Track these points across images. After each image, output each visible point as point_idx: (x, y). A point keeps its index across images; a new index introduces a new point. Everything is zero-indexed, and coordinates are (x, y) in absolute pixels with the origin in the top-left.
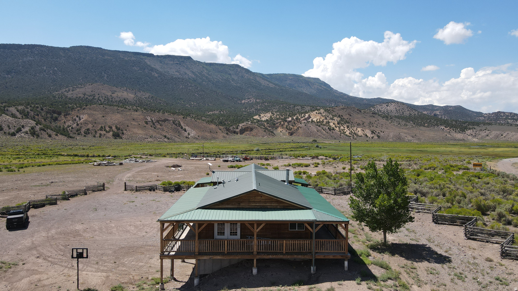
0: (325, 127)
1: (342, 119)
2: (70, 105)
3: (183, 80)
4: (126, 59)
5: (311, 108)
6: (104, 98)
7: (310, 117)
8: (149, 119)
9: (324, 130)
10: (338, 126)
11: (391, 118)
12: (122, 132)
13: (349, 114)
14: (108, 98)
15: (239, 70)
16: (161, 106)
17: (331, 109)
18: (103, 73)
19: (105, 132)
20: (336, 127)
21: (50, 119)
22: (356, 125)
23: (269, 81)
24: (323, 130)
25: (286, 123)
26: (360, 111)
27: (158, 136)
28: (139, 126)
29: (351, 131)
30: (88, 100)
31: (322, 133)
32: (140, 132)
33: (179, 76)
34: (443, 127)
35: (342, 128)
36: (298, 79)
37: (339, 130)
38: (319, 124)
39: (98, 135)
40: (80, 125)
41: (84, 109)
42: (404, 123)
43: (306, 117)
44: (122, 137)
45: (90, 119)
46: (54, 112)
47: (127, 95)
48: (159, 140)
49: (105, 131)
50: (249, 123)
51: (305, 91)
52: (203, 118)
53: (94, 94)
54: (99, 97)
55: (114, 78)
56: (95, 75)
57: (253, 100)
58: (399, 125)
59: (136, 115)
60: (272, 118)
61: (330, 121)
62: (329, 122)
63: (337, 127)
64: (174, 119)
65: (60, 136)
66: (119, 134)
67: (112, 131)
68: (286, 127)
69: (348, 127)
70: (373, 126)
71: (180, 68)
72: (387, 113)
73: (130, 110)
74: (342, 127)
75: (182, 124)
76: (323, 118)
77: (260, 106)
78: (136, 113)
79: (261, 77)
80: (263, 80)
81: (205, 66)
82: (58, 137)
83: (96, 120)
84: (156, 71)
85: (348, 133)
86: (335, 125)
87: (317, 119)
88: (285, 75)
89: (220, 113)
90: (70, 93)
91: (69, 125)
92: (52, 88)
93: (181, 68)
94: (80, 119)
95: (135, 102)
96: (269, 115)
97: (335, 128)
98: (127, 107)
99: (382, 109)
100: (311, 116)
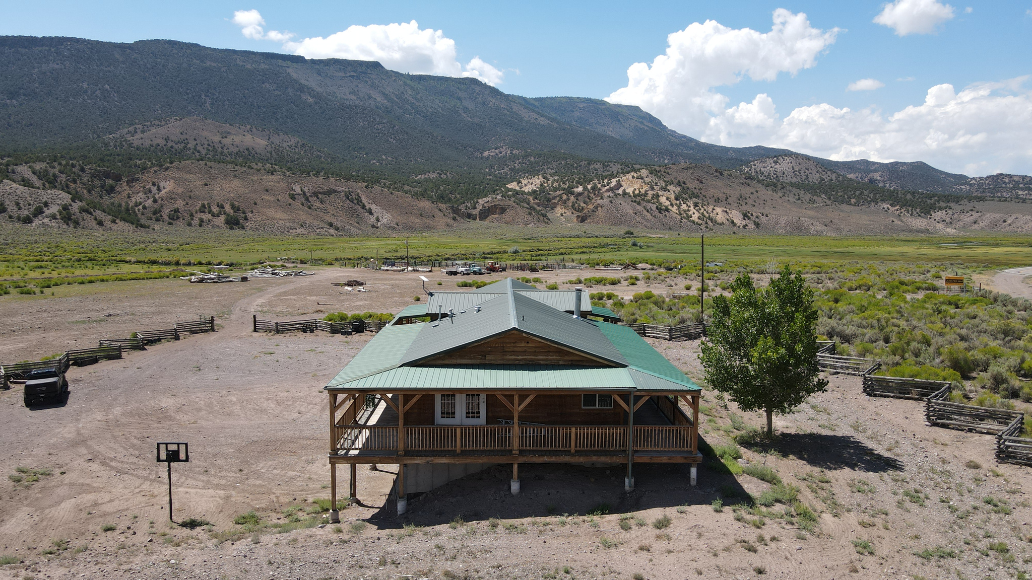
0: (649, 205)
1: (685, 190)
2: (139, 162)
3: (365, 110)
4: (249, 66)
5: (623, 167)
6: (206, 146)
7: (621, 186)
8: (298, 191)
9: (648, 211)
10: (676, 204)
11: (783, 188)
12: (244, 215)
13: (698, 180)
14: (214, 146)
15: (477, 89)
16: (321, 163)
17: (662, 169)
18: (203, 96)
19: (210, 215)
20: (672, 205)
21: (98, 189)
22: (712, 201)
23: (538, 113)
24: (645, 212)
25: (572, 198)
26: (721, 174)
27: (316, 223)
28: (278, 203)
29: (703, 213)
30: (174, 152)
31: (643, 218)
32: (280, 216)
33: (357, 102)
34: (886, 206)
35: (684, 207)
36: (597, 107)
37: (677, 212)
38: (638, 199)
39: (196, 222)
40: (159, 201)
41: (167, 169)
42: (808, 196)
43: (612, 185)
44: (245, 225)
45: (180, 190)
46: (107, 175)
47: (252, 140)
48: (318, 231)
49: (209, 213)
50: (499, 197)
51: (610, 133)
52: (406, 188)
53: (187, 139)
54: (197, 144)
55: (226, 107)
56: (187, 100)
57: (505, 151)
58: (800, 202)
59: (271, 181)
60: (545, 188)
61: (660, 193)
62: (658, 196)
63: (675, 206)
64: (347, 190)
65: (121, 224)
66: (238, 219)
67: (225, 214)
68: (573, 206)
69: (696, 205)
70: (746, 203)
71: (357, 86)
72: (775, 176)
73: (259, 170)
74: (685, 205)
75: (364, 200)
76: (646, 188)
77: (520, 163)
78: (271, 177)
79: (521, 105)
80: (526, 111)
81: (409, 82)
82: (117, 225)
83: (191, 191)
84: (310, 91)
85: (695, 217)
86: (670, 201)
87: (635, 189)
88: (570, 99)
89: (440, 177)
90: (138, 136)
91: (138, 201)
92: (100, 126)
93: (360, 86)
94: (159, 190)
95: (269, 155)
96: (538, 181)
97: (670, 207)
98: (253, 165)
99: (766, 170)
100: (623, 184)
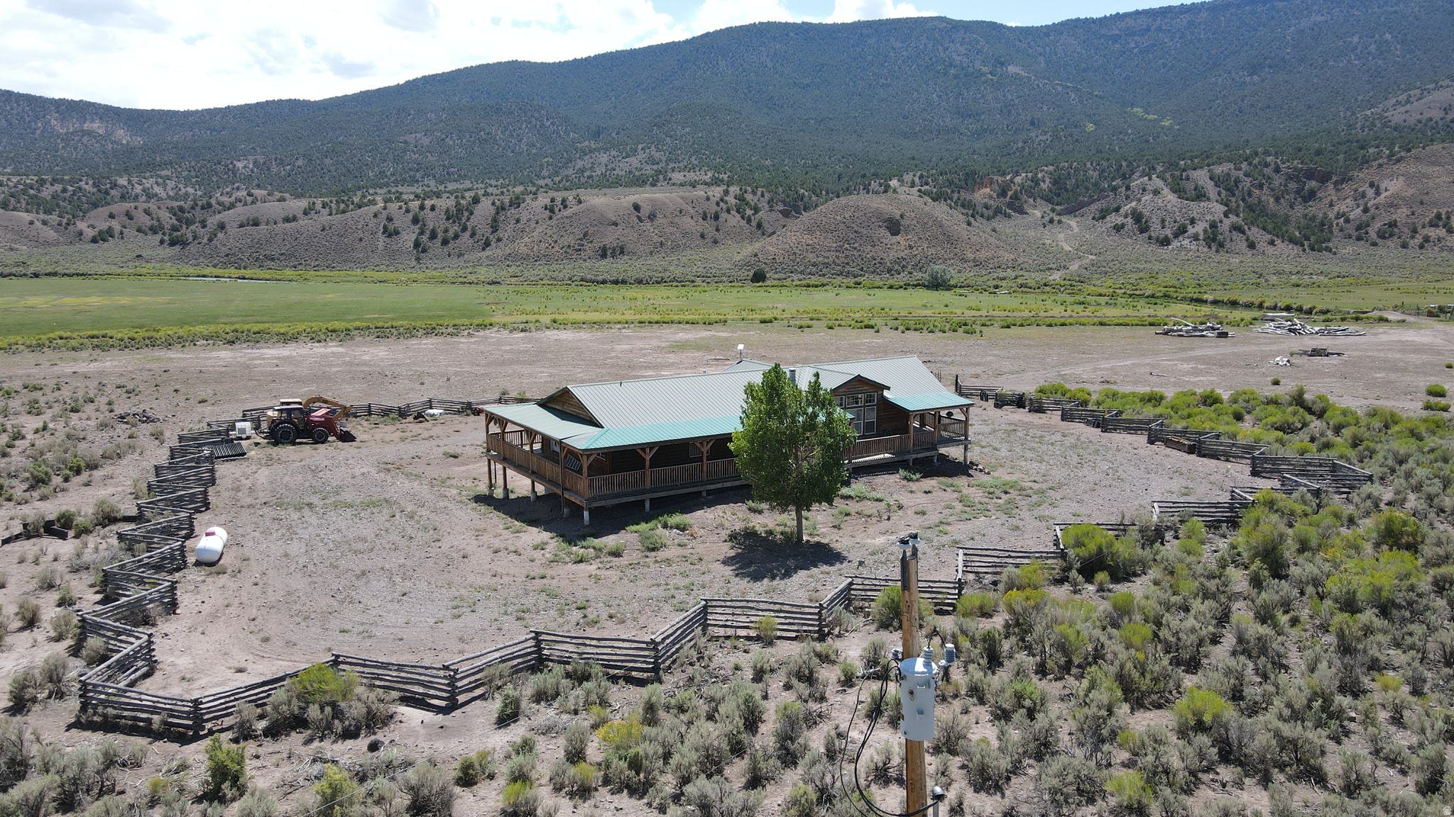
21: (1292, 196)
41: (1398, 161)
45: (1409, 192)
46: (1310, 175)
65: (1281, 247)
82: (1275, 248)
91: (1342, 211)
94: (1378, 193)
